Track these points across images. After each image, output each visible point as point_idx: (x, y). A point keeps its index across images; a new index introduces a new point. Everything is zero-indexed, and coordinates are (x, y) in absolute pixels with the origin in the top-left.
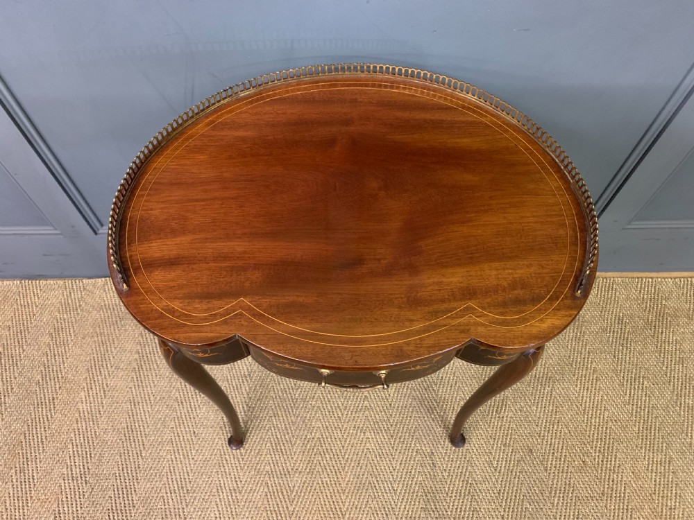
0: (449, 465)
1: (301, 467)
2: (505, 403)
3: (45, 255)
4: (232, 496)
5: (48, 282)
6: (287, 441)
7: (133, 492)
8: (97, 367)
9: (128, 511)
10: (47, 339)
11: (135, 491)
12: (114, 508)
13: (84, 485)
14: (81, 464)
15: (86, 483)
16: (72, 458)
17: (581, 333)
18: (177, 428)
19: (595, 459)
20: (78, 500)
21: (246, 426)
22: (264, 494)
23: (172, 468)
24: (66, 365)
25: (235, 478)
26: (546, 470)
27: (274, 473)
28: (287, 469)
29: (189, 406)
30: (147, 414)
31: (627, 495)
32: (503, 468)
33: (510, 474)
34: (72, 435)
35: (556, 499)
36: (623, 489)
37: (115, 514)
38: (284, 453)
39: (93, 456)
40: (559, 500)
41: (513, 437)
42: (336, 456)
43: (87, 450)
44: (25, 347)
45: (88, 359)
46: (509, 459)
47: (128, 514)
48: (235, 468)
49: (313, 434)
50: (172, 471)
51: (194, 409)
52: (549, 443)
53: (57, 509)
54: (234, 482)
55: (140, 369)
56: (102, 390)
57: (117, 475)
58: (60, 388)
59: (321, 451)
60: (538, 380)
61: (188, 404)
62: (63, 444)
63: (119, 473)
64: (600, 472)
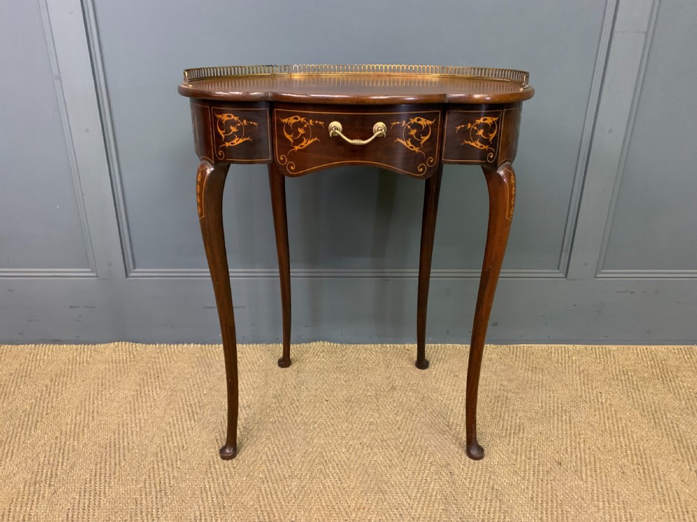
0: (469, 474)
1: (300, 475)
2: (522, 427)
3: (71, 307)
4: (217, 498)
5: (62, 346)
6: (284, 454)
7: (102, 494)
8: (91, 400)
9: (91, 510)
10: (47, 381)
11: (105, 493)
12: (76, 508)
13: (47, 488)
14: (50, 471)
15: (50, 486)
16: (40, 466)
17: (588, 380)
18: (164, 443)
19: (634, 470)
20: (35, 500)
21: (240, 443)
22: (255, 496)
23: (152, 475)
24: (59, 399)
25: (223, 483)
26: (582, 480)
27: (269, 479)
28: (284, 476)
29: (181, 428)
30: (134, 434)
31: (682, 499)
32: (532, 478)
33: (540, 482)
34: (48, 449)
35: (601, 503)
36: (676, 494)
37: (76, 514)
38: (281, 463)
39: (65, 464)
40: (604, 504)
41: (537, 452)
42: (340, 466)
43: (60, 460)
44: (21, 387)
45: (84, 393)
46: (536, 470)
47: (91, 513)
48: (224, 475)
49: (315, 449)
50: (152, 477)
51: (186, 430)
52: (579, 457)
53: (8, 509)
54: (222, 487)
55: (136, 402)
56: (91, 415)
57: (88, 480)
58: (47, 414)
59: (323, 461)
60: (553, 411)
61: (181, 425)
62: (35, 455)
63: (90, 479)
64: (643, 479)
